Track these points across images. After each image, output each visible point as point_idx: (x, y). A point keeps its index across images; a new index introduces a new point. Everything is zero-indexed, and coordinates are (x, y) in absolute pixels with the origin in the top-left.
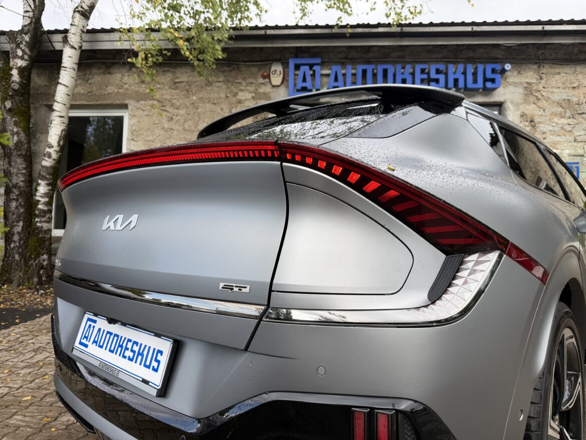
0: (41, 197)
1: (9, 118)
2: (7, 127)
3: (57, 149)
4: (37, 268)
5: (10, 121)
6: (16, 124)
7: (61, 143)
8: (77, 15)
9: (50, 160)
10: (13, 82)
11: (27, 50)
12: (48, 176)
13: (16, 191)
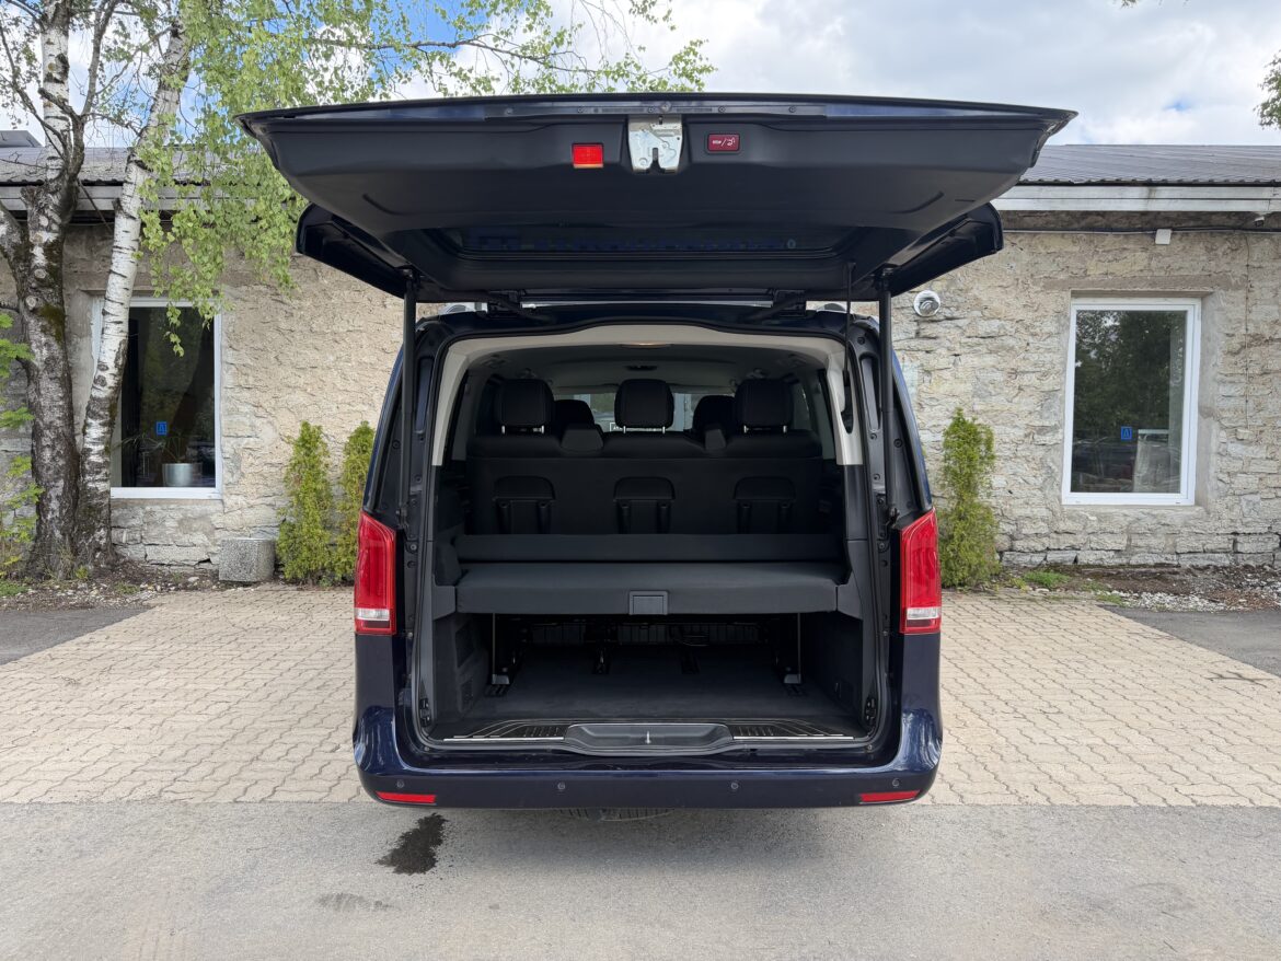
0: (94, 443)
1: (32, 321)
2: (31, 337)
3: (115, 371)
4: (92, 551)
5: (34, 324)
6: (44, 330)
7: (120, 362)
8: (133, 167)
9: (105, 388)
10: (36, 267)
11: (56, 217)
12: (102, 413)
13: (50, 434)
